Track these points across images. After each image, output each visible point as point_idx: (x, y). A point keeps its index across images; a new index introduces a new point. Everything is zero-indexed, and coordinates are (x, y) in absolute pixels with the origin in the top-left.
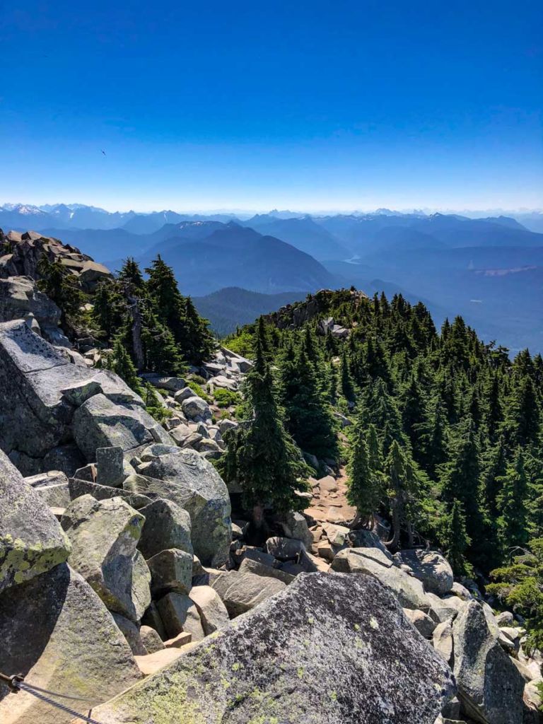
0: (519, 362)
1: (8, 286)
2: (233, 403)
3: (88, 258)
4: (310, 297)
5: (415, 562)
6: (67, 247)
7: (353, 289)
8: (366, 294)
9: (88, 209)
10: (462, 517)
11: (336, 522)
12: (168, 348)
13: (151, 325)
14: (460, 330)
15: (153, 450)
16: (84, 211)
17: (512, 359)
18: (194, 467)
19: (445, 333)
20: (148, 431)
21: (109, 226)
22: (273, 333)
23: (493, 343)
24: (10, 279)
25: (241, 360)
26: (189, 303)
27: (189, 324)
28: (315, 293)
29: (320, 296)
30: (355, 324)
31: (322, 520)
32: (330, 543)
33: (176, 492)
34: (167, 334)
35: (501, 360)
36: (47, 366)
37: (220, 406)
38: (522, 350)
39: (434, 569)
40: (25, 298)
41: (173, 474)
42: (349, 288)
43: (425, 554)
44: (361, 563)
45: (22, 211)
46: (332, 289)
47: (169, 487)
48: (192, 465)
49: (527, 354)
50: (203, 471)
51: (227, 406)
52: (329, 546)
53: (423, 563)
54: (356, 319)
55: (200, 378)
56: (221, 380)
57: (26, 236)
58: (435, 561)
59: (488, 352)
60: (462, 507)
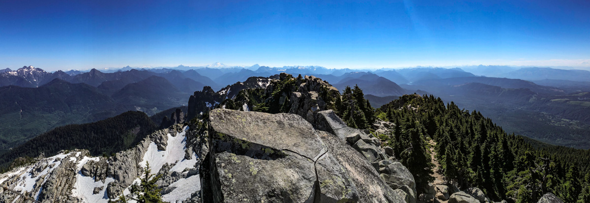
0: (473, 114)
1: (310, 95)
2: (386, 139)
3: (331, 86)
4: (400, 97)
5: (470, 193)
6: (325, 81)
7: (415, 94)
8: (420, 95)
9: (321, 68)
10: (481, 172)
11: (440, 184)
12: (363, 118)
13: (357, 110)
14: (453, 106)
15: (383, 162)
16: (320, 68)
17: (470, 114)
18: (401, 169)
19: (448, 107)
21: (327, 73)
22: (393, 112)
23: (464, 109)
24: (311, 92)
25: (384, 122)
26: (368, 102)
27: (368, 109)
28: (402, 96)
29: (404, 97)
30: (418, 106)
31: (435, 184)
32: (442, 193)
33: (402, 181)
34: (363, 114)
35: (467, 114)
36: (340, 127)
37: (382, 141)
38: (473, 110)
39: (477, 194)
40: (316, 99)
41: (395, 172)
42: (414, 94)
43: (472, 189)
44: (461, 198)
45: (299, 68)
46: (408, 94)
47: (399, 179)
49: (475, 111)
50: (404, 170)
51: (385, 141)
52: (442, 194)
53: (473, 193)
54: (418, 104)
55: (373, 130)
56: (380, 130)
57: (310, 77)
58: (477, 191)
59: (463, 112)
60: (481, 168)
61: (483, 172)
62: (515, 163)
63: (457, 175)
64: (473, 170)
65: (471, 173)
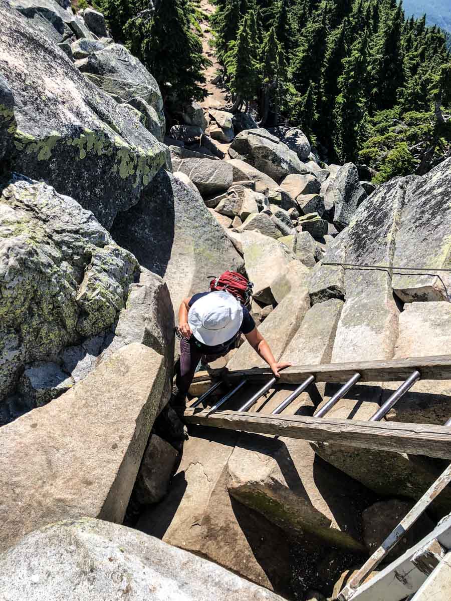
5: (281, 136)
10: (314, 97)
11: (218, 108)
15: (81, 45)
18: (128, 63)
20: (66, 25)
31: (206, 107)
32: (219, 126)
33: (132, 89)
39: (296, 141)
41: (112, 71)
43: (286, 130)
47: (124, 85)
48: (125, 61)
50: (135, 68)
52: (220, 130)
53: (286, 137)
58: (296, 135)
60: (316, 88)
61: (319, 99)
62: (402, 93)
63: (260, 93)
64: (297, 89)
65: (292, 94)
